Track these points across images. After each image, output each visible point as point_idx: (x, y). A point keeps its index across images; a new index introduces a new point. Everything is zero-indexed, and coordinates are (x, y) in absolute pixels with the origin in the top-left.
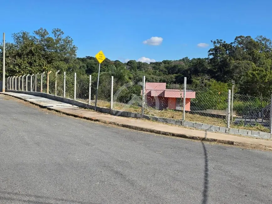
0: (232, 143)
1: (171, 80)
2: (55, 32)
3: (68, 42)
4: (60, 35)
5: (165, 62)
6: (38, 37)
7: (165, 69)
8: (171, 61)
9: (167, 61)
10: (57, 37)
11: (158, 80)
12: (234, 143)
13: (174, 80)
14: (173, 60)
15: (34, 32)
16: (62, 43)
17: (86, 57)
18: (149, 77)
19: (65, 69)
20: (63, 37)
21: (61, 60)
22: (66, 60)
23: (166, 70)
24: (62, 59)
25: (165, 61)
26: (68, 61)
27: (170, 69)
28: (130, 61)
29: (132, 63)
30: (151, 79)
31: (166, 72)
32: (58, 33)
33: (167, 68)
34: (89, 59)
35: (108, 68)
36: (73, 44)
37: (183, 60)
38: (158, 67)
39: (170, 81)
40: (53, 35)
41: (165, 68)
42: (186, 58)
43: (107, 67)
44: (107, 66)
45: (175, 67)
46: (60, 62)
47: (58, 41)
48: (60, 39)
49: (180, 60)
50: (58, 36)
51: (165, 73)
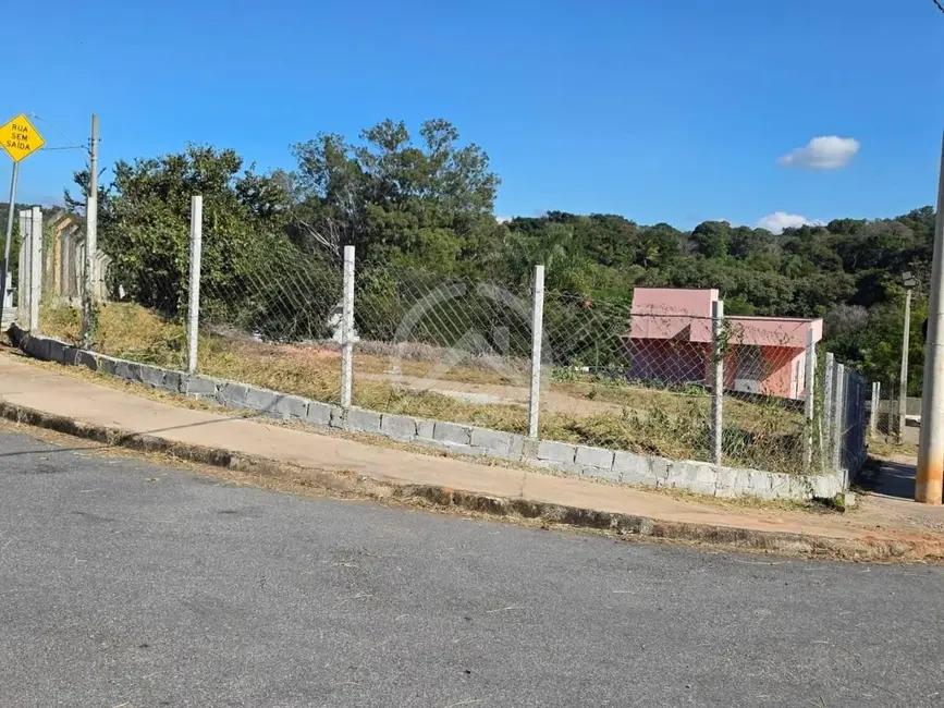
0: (222, 460)
1: (838, 291)
2: (429, 131)
3: (468, 161)
4: (444, 140)
5: (836, 227)
6: (375, 150)
7: (830, 253)
8: (864, 221)
9: (848, 221)
10: (435, 148)
11: (787, 293)
12: (234, 461)
13: (852, 291)
14: (871, 219)
15: (362, 133)
16: (450, 164)
17: (548, 216)
18: (752, 281)
19: (450, 254)
20: (457, 146)
21: (442, 226)
22: (459, 225)
23: (837, 256)
24: (447, 223)
25: (840, 223)
26: (464, 226)
27: (852, 252)
28: (703, 224)
29: (712, 232)
30: (762, 287)
31: (833, 260)
32: (439, 135)
33: (839, 248)
34: (558, 220)
35: (615, 249)
36: (487, 171)
37: (914, 216)
38: (803, 245)
39: (835, 294)
40: (424, 139)
41: (833, 247)
42: (923, 210)
43: (611, 248)
44: (614, 243)
45: (872, 241)
46: (440, 230)
47: (437, 162)
48: (445, 155)
49: (901, 219)
50: (440, 145)
51: (829, 266)
